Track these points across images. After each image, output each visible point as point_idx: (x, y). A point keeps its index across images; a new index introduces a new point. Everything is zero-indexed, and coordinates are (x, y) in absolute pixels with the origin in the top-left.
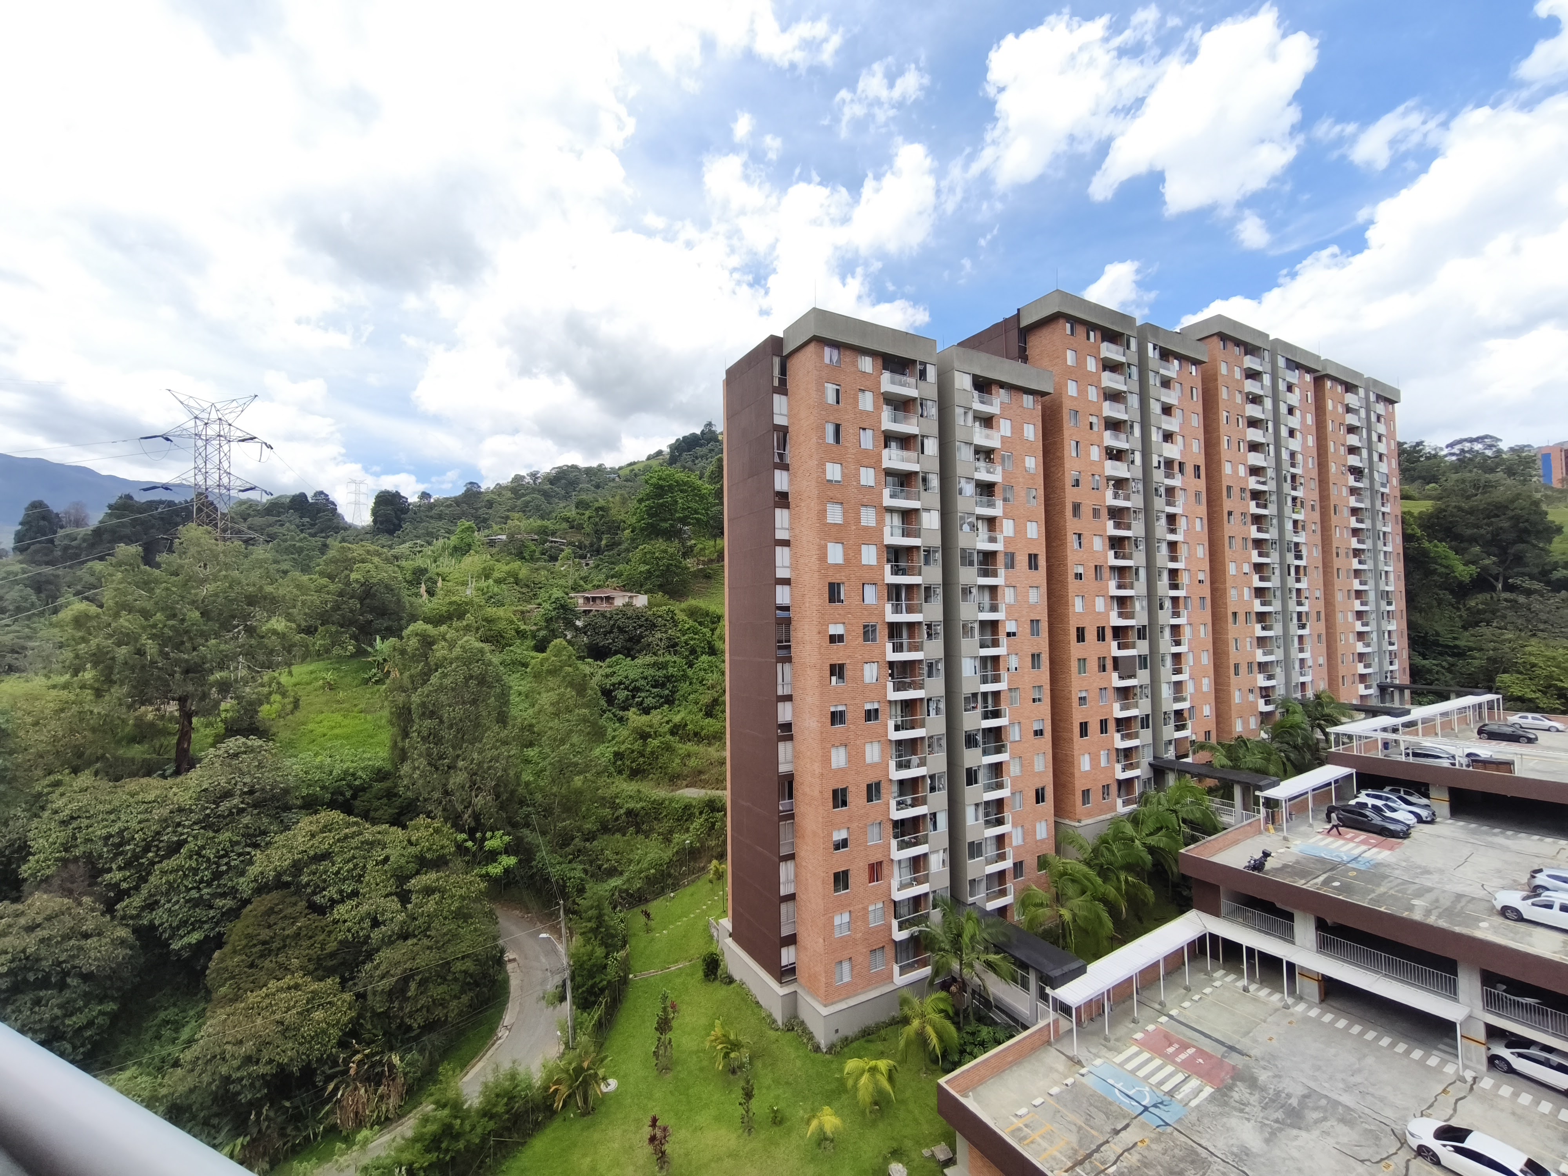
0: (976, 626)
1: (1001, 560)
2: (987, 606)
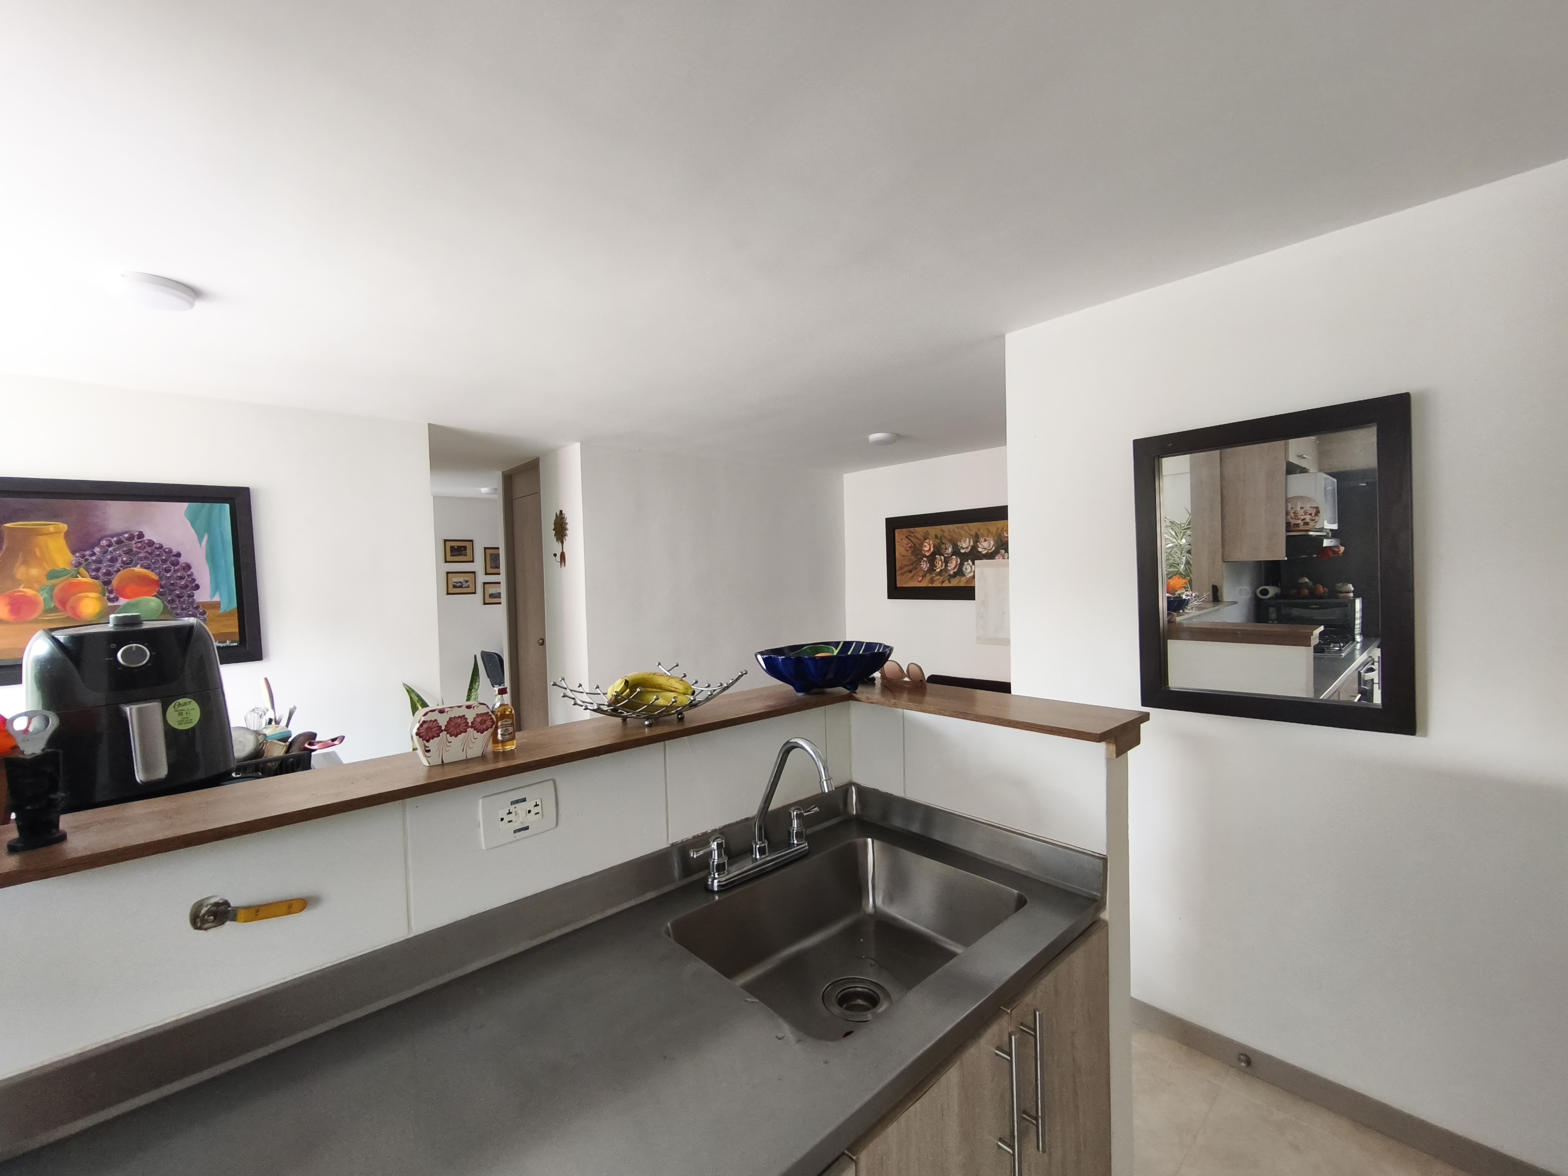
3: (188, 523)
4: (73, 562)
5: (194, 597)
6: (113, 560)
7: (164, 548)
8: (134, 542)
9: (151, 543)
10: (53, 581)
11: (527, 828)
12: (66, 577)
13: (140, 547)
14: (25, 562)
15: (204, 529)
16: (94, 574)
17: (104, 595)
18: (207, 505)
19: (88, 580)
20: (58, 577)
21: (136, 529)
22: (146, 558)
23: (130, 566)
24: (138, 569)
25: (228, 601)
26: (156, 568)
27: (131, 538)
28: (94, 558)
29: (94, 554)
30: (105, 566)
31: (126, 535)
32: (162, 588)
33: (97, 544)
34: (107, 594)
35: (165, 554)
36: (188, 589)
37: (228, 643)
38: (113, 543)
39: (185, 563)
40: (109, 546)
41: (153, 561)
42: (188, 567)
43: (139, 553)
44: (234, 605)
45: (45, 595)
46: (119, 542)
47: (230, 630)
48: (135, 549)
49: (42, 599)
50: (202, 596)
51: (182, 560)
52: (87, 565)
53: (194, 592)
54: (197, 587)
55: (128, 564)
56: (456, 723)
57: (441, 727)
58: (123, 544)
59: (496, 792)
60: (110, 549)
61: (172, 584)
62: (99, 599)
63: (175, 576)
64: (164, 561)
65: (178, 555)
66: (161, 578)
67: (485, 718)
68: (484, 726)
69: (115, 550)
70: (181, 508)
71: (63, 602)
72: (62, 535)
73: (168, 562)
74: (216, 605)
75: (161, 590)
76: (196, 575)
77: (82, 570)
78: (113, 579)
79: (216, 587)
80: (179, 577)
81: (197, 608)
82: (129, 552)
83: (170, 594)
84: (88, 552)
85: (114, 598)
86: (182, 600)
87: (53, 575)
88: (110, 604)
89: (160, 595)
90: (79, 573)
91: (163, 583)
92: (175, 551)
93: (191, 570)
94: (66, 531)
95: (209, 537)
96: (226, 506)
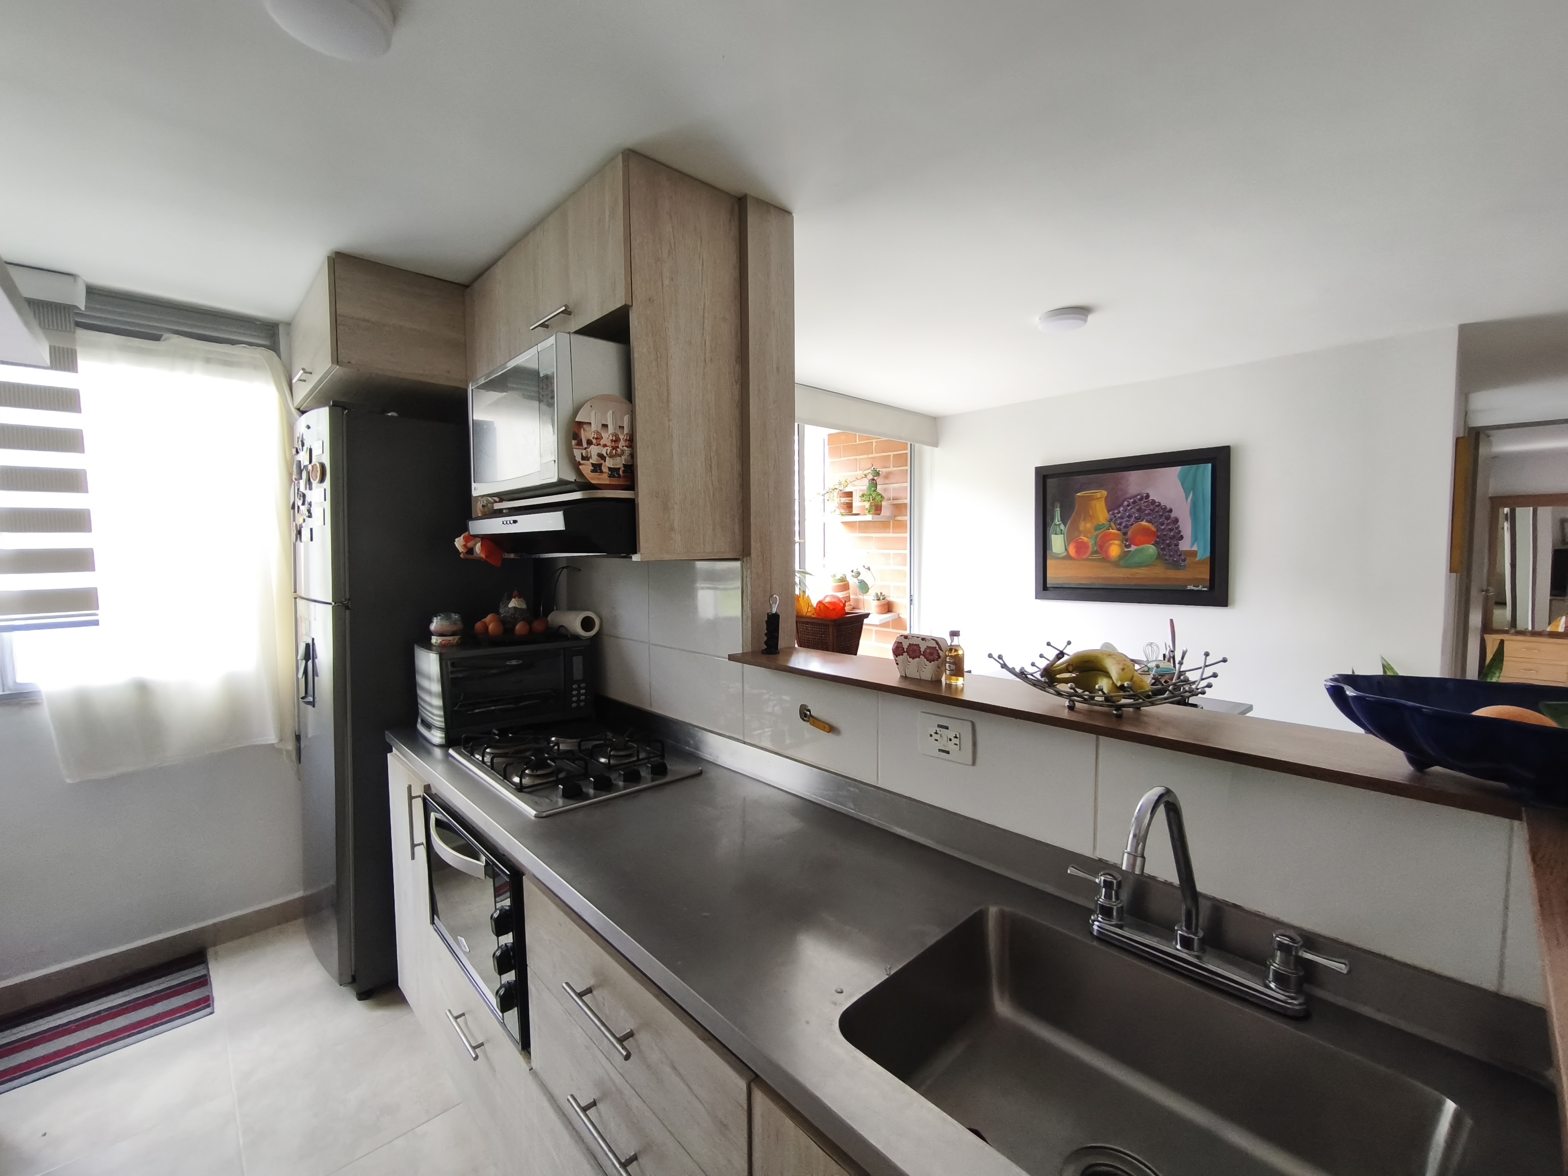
3: (1179, 483)
4: (1108, 518)
5: (1179, 547)
6: (1130, 516)
7: (1162, 505)
8: (1143, 502)
9: (1153, 502)
10: (1097, 532)
11: (948, 752)
12: (1104, 529)
13: (1147, 505)
14: (1084, 520)
15: (1189, 486)
16: (1119, 527)
17: (1123, 543)
18: (1194, 466)
19: (1115, 531)
20: (1101, 529)
21: (1145, 492)
22: (1149, 514)
23: (1140, 520)
24: (1144, 523)
25: (1203, 551)
26: (1156, 522)
27: (1141, 499)
28: (1119, 515)
29: (1119, 512)
30: (1125, 521)
31: (1139, 497)
32: (1158, 538)
33: (1121, 505)
34: (1125, 542)
35: (1162, 511)
36: (1176, 539)
37: (1200, 588)
38: (1131, 503)
39: (1175, 517)
40: (1128, 506)
41: (1154, 516)
42: (1176, 521)
43: (1146, 510)
44: (1208, 554)
45: (1093, 542)
46: (1134, 502)
47: (1202, 576)
48: (1143, 508)
49: (1091, 544)
50: (1185, 545)
51: (1173, 515)
52: (1115, 520)
53: (1179, 542)
54: (1182, 538)
55: (1139, 519)
56: (913, 649)
57: (904, 649)
58: (1136, 504)
59: (929, 712)
60: (1129, 508)
61: (1165, 535)
62: (1120, 545)
63: (1167, 528)
64: (1161, 516)
65: (1171, 511)
66: (1158, 531)
67: (932, 651)
68: (932, 658)
69: (1131, 509)
70: (1174, 472)
71: (1101, 547)
72: (1104, 499)
73: (1163, 517)
74: (1194, 554)
75: (1158, 540)
76: (1182, 528)
77: (1112, 524)
78: (1129, 530)
79: (1195, 539)
80: (1170, 529)
81: (1180, 555)
82: (1139, 510)
83: (1163, 543)
84: (1116, 511)
85: (1128, 545)
86: (1170, 548)
87: (1098, 528)
88: (1126, 550)
89: (1156, 544)
90: (1110, 526)
91: (1159, 534)
92: (1168, 507)
93: (1179, 524)
94: (1106, 497)
95: (1194, 495)
96: (1210, 465)
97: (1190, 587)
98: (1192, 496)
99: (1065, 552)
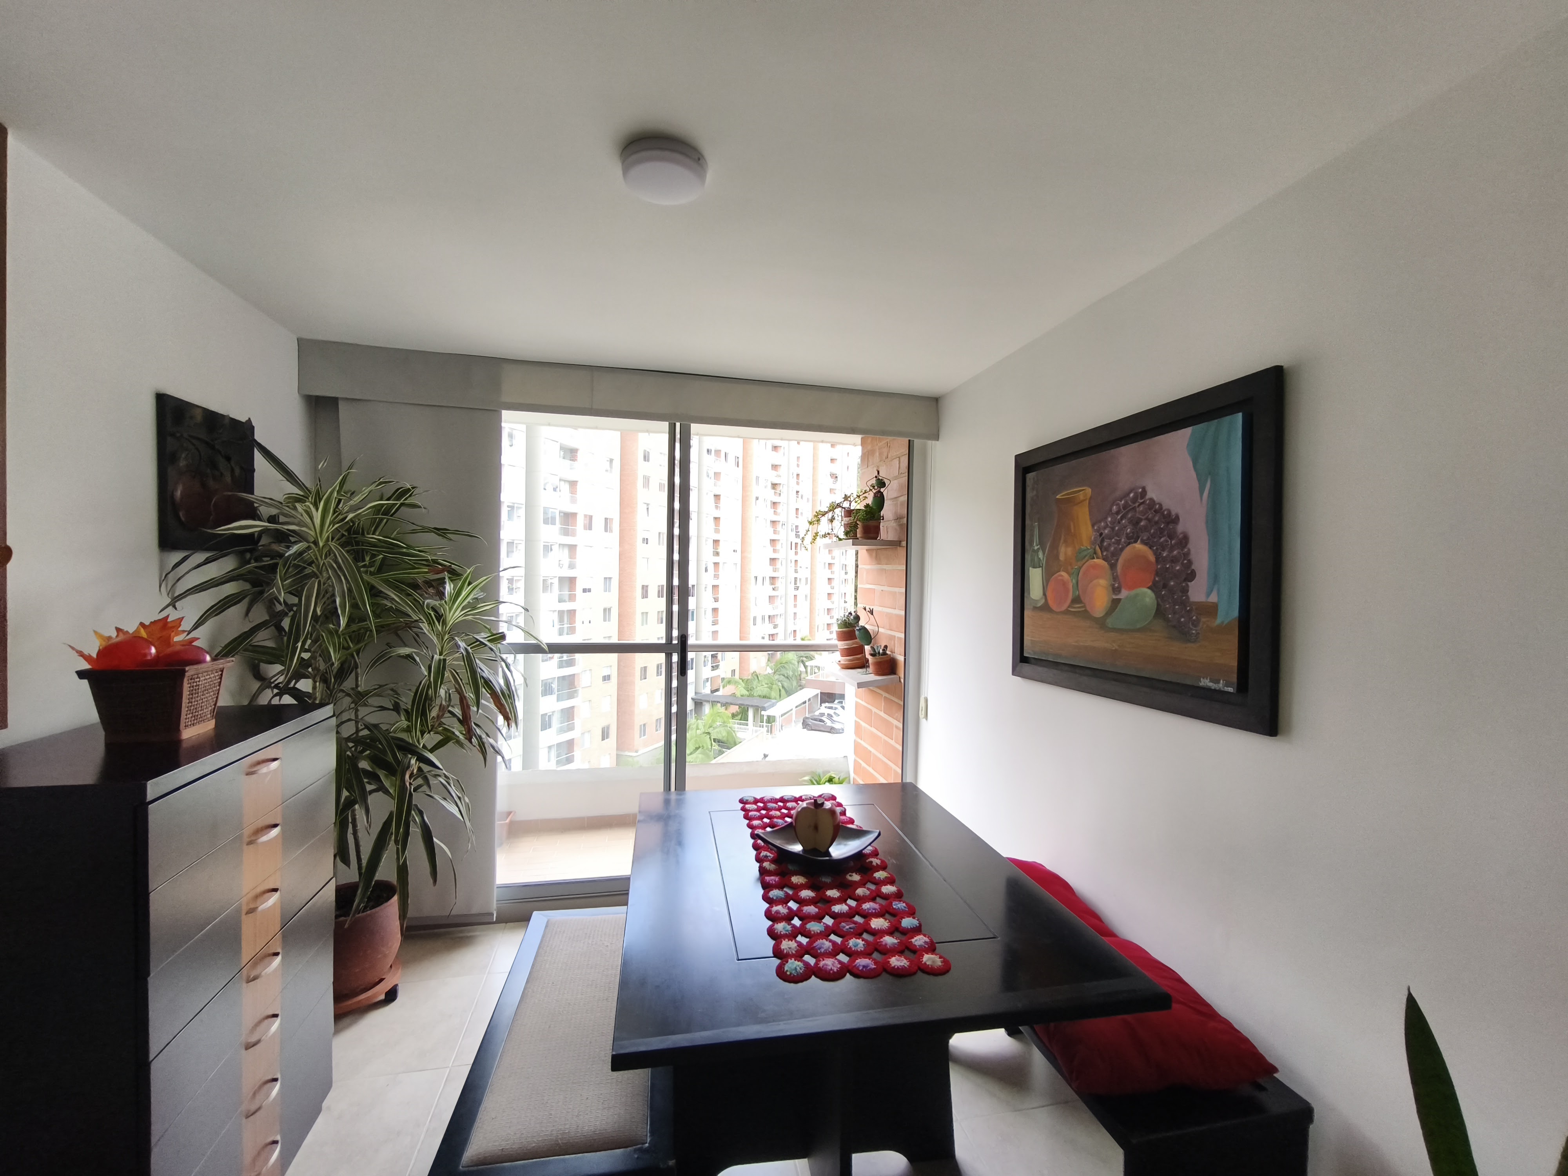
0: (556, 582)
1: (580, 521)
2: (566, 564)
3: (1189, 462)
4: (1093, 538)
5: (1189, 594)
6: (1120, 534)
7: (1164, 509)
8: (1137, 504)
9: (1152, 503)
10: (1080, 564)
12: (1087, 558)
13: (1143, 510)
14: (1065, 541)
15: (1206, 467)
16: (1106, 555)
17: (1110, 583)
18: (1214, 423)
19: (1101, 562)
20: (1084, 557)
21: (1140, 484)
22: (1146, 528)
23: (1133, 541)
24: (1139, 546)
25: (1228, 604)
26: (1155, 544)
27: (1134, 500)
28: (1106, 531)
29: (1106, 526)
30: (1113, 543)
31: (1132, 495)
32: (1157, 575)
33: (1109, 512)
34: (1113, 583)
35: (1164, 520)
36: (1184, 578)
37: (1220, 686)
38: (1122, 507)
39: (1183, 533)
40: (1118, 513)
41: (1153, 532)
42: (1184, 541)
43: (1141, 520)
45: (1075, 581)
46: (1126, 506)
47: (1224, 661)
48: (1138, 515)
49: (1072, 585)
50: (1198, 592)
51: (1180, 528)
52: (1101, 542)
53: (1189, 583)
54: (1193, 576)
55: (1132, 538)
58: (1129, 508)
60: (1119, 517)
61: (1168, 570)
62: (1107, 589)
63: (1171, 556)
64: (1163, 531)
65: (1177, 519)
66: (1157, 561)
69: (1122, 518)
70: (1182, 441)
71: (1085, 591)
72: (1087, 501)
73: (1167, 532)
74: (1211, 610)
75: (1157, 579)
76: (1193, 556)
77: (1098, 549)
78: (1118, 561)
79: (1215, 579)
80: (1176, 557)
81: (1189, 611)
82: (1133, 521)
83: (1165, 586)
84: (1103, 524)
85: (1118, 588)
86: (1176, 596)
87: (1080, 555)
88: (1114, 597)
89: (1154, 587)
90: (1095, 553)
91: (1159, 567)
92: (1174, 513)
93: (1188, 546)
94: (1091, 498)
95: (1213, 482)
96: (1240, 415)
97: (1205, 682)
98: (1211, 486)
99: (1041, 598)
